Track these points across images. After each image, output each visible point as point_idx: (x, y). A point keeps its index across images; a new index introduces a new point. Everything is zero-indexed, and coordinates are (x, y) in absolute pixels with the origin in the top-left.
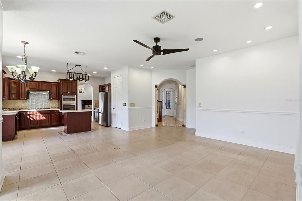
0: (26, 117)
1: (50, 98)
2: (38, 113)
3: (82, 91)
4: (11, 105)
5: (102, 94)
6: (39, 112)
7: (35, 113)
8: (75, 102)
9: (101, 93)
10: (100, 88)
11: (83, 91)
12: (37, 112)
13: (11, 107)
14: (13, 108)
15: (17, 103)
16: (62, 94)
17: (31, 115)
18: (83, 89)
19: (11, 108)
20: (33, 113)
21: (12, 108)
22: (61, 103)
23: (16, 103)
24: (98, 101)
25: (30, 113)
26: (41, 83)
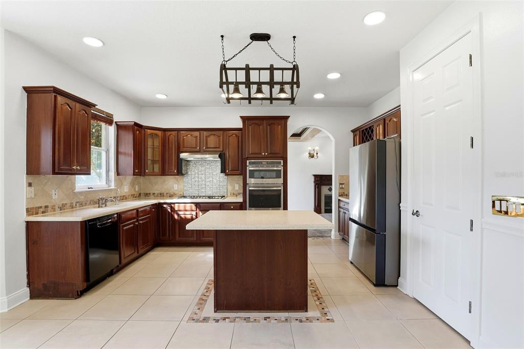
0: (173, 216)
1: (223, 170)
2: (194, 207)
3: (315, 155)
4: (157, 187)
5: (360, 151)
6: (197, 204)
7: (188, 207)
8: (281, 181)
9: (358, 147)
10: (355, 136)
11: (317, 154)
12: (193, 205)
13: (157, 190)
14: (160, 194)
15: (167, 182)
16: (248, 158)
17: (180, 213)
18: (317, 148)
19: (156, 192)
20: (185, 206)
21: (158, 194)
22: (245, 184)
23: (164, 181)
24: (349, 176)
25: (179, 206)
26: (205, 133)
